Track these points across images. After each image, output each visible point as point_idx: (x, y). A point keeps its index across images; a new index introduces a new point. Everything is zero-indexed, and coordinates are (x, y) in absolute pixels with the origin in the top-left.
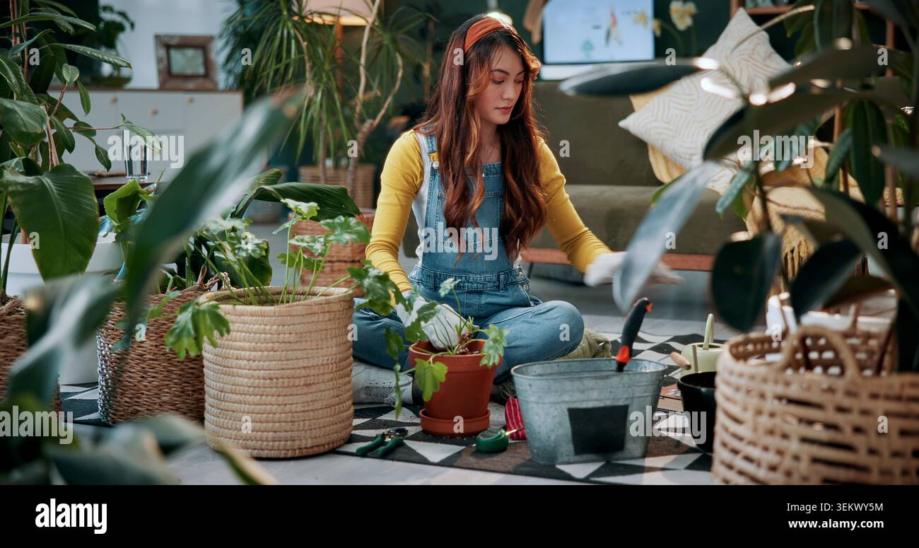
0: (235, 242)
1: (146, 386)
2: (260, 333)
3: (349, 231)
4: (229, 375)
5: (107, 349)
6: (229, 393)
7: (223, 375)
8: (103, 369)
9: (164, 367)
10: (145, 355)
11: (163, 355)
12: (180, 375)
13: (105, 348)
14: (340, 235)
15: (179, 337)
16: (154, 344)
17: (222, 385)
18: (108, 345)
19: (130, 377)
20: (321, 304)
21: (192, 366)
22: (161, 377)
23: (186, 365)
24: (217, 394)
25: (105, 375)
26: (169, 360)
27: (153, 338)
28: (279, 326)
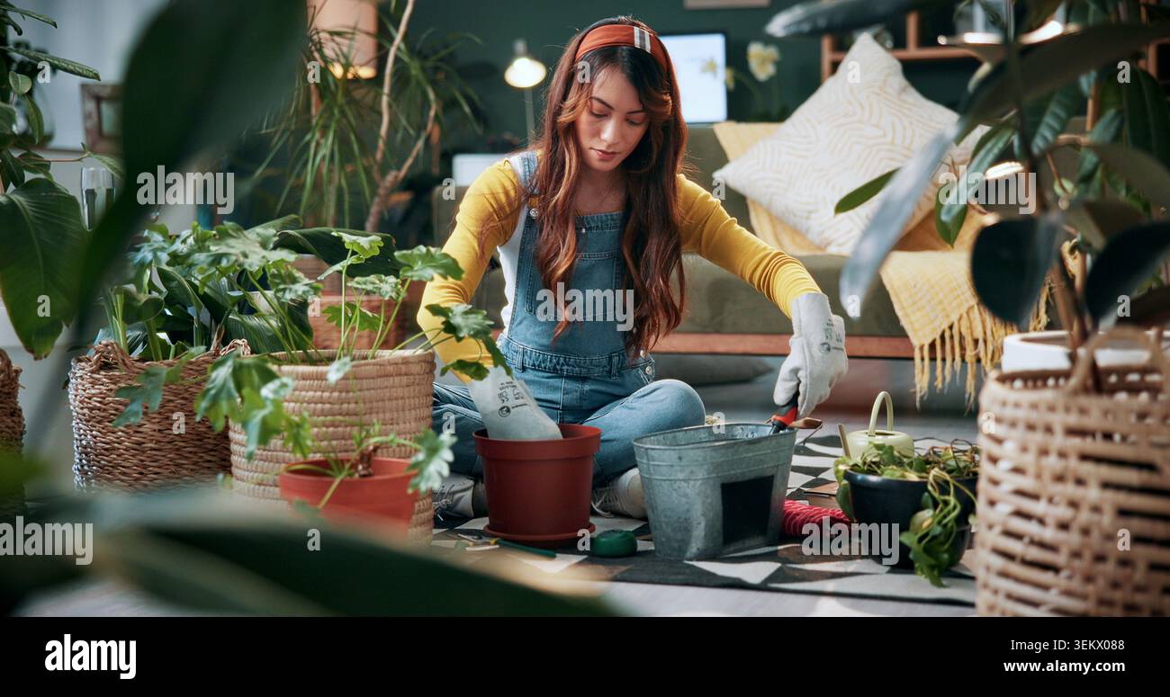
0: (277, 281)
1: (145, 485)
2: (316, 403)
3: (433, 264)
4: (271, 461)
5: (89, 437)
6: (271, 486)
7: (262, 462)
8: (82, 466)
9: (171, 460)
10: (144, 443)
11: (169, 443)
12: (192, 470)
13: (86, 436)
14: (421, 270)
15: (215, 401)
16: (156, 427)
17: (261, 475)
18: (91, 431)
19: (124, 474)
20: (396, 364)
21: (209, 458)
22: (166, 472)
23: (201, 457)
24: (254, 489)
25: (86, 474)
26: (178, 450)
27: (156, 420)
28: (341, 392)
